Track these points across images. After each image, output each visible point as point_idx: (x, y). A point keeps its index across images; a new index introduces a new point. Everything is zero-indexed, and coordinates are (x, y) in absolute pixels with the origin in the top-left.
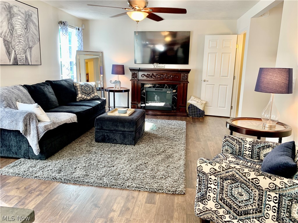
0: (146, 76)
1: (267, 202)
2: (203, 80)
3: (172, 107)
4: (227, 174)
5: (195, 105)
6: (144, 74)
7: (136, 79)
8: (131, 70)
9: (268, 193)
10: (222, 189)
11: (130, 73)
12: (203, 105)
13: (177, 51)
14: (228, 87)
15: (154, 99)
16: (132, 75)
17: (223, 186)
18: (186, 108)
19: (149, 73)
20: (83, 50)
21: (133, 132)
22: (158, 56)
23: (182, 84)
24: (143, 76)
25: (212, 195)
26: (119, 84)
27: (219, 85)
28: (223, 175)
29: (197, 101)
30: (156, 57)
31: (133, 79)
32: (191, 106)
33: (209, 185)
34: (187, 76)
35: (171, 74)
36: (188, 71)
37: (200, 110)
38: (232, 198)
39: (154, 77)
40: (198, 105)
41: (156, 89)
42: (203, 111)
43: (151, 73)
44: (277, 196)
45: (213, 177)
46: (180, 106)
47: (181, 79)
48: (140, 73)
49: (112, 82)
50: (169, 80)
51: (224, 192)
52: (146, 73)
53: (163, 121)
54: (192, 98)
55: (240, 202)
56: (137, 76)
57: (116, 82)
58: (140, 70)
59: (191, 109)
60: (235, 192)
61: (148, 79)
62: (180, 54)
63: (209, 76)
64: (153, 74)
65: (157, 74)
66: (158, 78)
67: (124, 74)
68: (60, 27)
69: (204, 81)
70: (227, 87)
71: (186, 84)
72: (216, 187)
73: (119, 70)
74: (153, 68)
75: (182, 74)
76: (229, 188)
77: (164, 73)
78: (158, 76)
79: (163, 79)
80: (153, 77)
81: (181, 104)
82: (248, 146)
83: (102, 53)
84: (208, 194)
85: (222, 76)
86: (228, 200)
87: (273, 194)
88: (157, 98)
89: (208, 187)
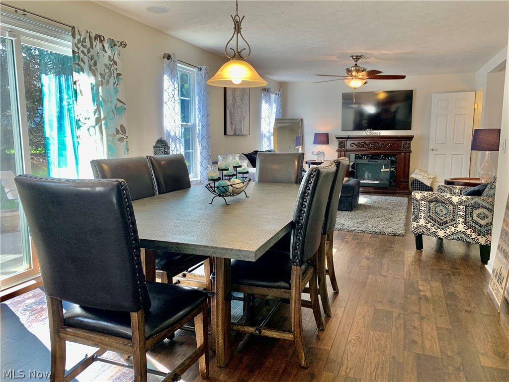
0: (356, 145)
1: (458, 213)
2: (430, 149)
3: (390, 182)
4: (432, 198)
5: (420, 180)
6: (353, 143)
7: (343, 149)
8: (338, 138)
9: (459, 206)
10: (429, 209)
11: (337, 143)
12: (431, 180)
13: (395, 112)
14: (464, 157)
15: (364, 176)
16: (339, 145)
17: (430, 207)
18: (408, 185)
19: (360, 142)
20: (281, 118)
21: (349, 197)
22: (367, 121)
23: (403, 154)
24: (352, 145)
25: (423, 215)
26: (322, 156)
27: (453, 155)
28: (430, 199)
29: (423, 175)
30: (364, 122)
31: (340, 149)
32: (416, 181)
33: (421, 208)
34: (409, 144)
35: (388, 142)
36: (410, 138)
37: (426, 186)
38: (436, 215)
39: (367, 147)
40: (424, 180)
41: (368, 161)
42: (430, 187)
43: (364, 141)
44: (464, 207)
45: (423, 202)
46: (401, 182)
47: (402, 147)
48: (349, 142)
49: (314, 154)
50: (386, 149)
51: (431, 211)
52: (356, 142)
53: (379, 197)
54: (416, 171)
55: (441, 216)
56: (344, 146)
57: (319, 153)
58: (348, 138)
59: (415, 185)
60: (438, 210)
61: (359, 148)
62: (400, 116)
63: (438, 143)
64: (365, 142)
65: (370, 143)
66: (372, 147)
67: (328, 143)
68: (263, 95)
69: (432, 150)
70: (462, 157)
71: (408, 154)
72: (425, 209)
73: (323, 138)
74: (365, 135)
75: (403, 142)
76: (434, 208)
77: (379, 142)
78: (372, 144)
79: (379, 149)
80: (365, 146)
81: (402, 179)
82: (457, 191)
83: (302, 120)
84: (420, 214)
85: (455, 144)
86: (434, 216)
87: (461, 207)
88: (368, 175)
89: (420, 210)
